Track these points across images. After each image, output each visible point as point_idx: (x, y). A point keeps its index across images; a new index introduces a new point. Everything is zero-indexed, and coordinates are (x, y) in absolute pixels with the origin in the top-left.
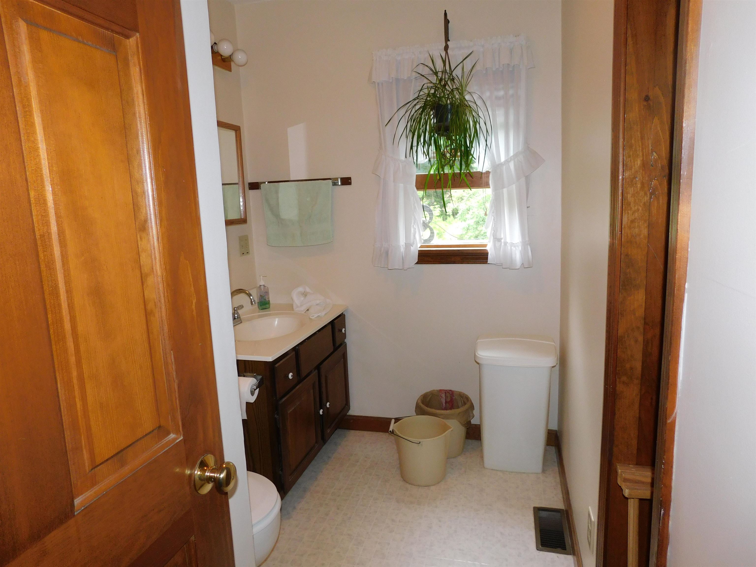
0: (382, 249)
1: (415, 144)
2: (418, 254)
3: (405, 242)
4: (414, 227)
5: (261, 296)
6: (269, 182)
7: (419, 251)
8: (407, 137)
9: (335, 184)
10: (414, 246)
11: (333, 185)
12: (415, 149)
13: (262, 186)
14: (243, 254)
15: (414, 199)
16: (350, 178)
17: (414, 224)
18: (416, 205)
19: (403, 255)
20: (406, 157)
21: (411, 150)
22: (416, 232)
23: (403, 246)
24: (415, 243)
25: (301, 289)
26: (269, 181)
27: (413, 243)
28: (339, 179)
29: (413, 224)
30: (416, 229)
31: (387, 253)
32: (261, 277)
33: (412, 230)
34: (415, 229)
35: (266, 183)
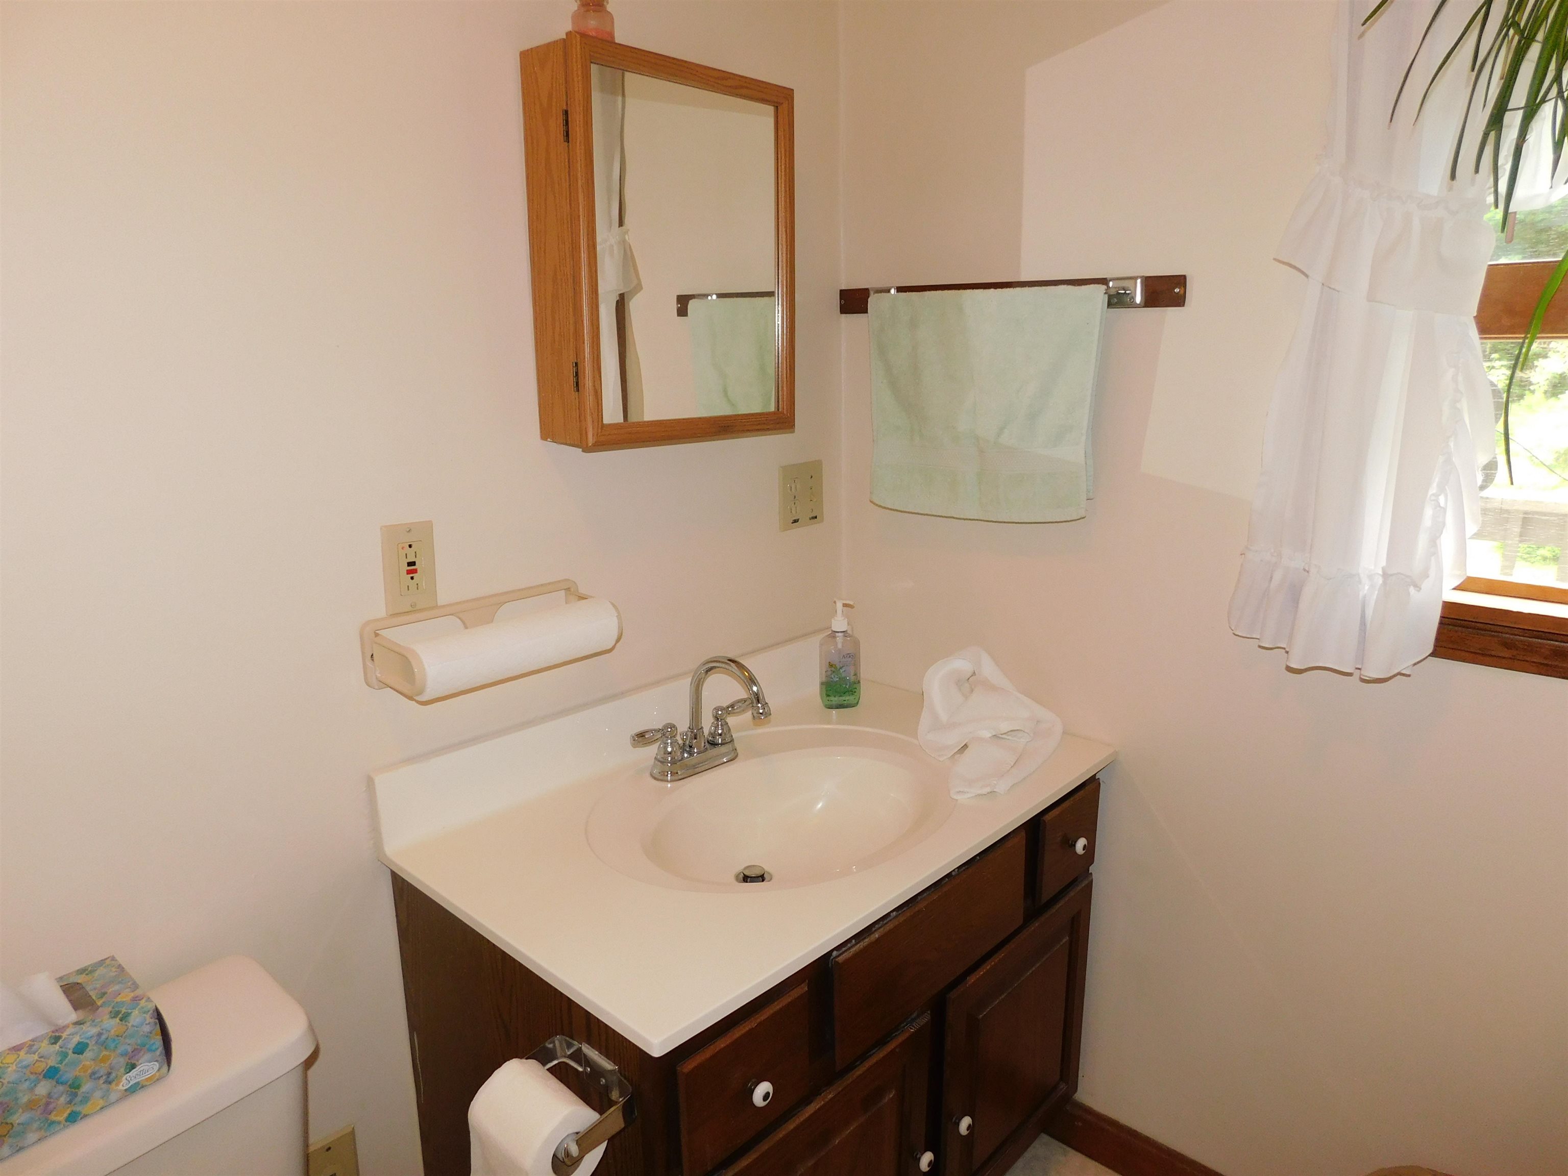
0: (1278, 576)
1: (1519, 96)
2: (1442, 617)
3: (1383, 563)
4: (1437, 501)
5: (831, 665)
6: (900, 289)
7: (1449, 607)
8: (1477, 66)
9: (1117, 300)
10: (1426, 585)
11: (1110, 305)
12: (1513, 120)
13: (872, 300)
14: (795, 521)
15: (1460, 378)
16: (1181, 280)
17: (1442, 489)
18: (1464, 405)
19: (1369, 613)
20: (1453, 176)
21: (1492, 134)
22: (1444, 524)
23: (1371, 577)
24: (1432, 573)
25: (960, 664)
26: (898, 286)
27: (1425, 575)
28: (1139, 281)
29: (1433, 490)
30: (1445, 509)
31: (1294, 594)
32: (839, 605)
33: (1428, 512)
34: (1440, 510)
35: (893, 291)
